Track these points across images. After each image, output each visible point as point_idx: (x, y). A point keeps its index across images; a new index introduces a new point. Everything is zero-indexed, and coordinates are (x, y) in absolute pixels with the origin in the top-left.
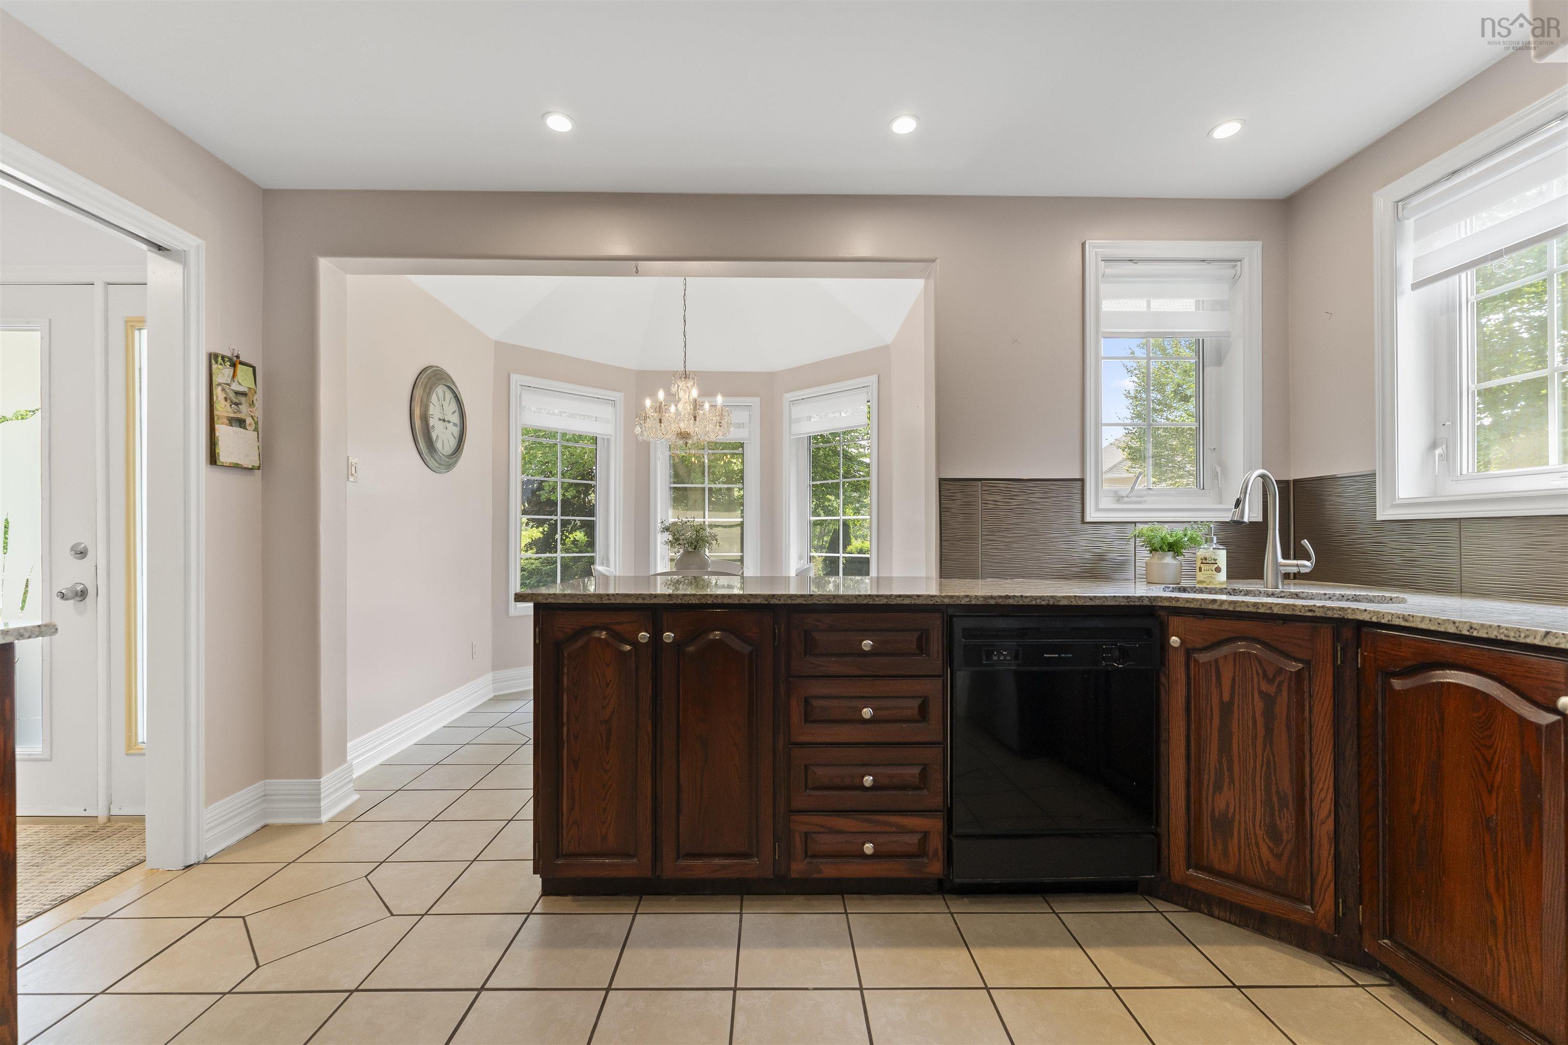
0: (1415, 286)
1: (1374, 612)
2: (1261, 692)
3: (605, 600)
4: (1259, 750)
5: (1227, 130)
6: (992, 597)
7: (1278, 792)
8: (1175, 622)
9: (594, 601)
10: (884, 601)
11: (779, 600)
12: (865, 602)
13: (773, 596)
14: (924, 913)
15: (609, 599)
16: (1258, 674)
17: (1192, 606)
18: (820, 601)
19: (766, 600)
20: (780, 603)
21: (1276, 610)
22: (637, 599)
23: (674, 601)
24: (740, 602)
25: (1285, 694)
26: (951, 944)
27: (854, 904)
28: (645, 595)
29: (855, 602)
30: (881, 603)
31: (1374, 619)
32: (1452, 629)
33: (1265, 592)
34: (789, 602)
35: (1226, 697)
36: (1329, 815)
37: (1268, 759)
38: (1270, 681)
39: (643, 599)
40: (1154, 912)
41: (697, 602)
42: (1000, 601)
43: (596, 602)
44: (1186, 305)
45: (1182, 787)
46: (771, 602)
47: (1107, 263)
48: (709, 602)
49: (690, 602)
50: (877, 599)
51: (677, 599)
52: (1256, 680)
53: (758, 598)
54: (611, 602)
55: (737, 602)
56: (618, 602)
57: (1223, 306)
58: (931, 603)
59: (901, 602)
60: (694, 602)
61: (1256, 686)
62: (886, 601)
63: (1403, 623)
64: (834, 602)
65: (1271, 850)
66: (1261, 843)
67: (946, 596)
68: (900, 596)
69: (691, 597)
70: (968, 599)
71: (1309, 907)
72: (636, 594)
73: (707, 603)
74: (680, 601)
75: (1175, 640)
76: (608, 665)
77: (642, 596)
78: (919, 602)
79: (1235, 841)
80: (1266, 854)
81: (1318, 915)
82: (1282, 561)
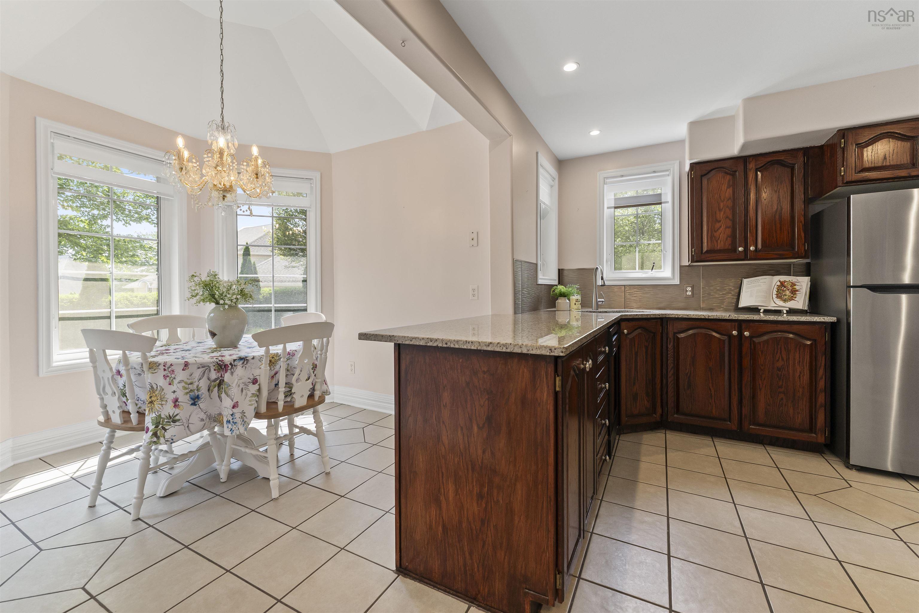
0: (608, 208)
2: (645, 346)
4: (644, 366)
5: (595, 133)
16: (644, 339)
35: (636, 350)
38: (647, 341)
40: (618, 441)
47: (540, 165)
57: (549, 195)
61: (644, 344)
65: (647, 400)
66: (645, 399)
71: (653, 416)
75: (626, 331)
79: (639, 401)
80: (646, 402)
81: (657, 416)
82: (598, 300)
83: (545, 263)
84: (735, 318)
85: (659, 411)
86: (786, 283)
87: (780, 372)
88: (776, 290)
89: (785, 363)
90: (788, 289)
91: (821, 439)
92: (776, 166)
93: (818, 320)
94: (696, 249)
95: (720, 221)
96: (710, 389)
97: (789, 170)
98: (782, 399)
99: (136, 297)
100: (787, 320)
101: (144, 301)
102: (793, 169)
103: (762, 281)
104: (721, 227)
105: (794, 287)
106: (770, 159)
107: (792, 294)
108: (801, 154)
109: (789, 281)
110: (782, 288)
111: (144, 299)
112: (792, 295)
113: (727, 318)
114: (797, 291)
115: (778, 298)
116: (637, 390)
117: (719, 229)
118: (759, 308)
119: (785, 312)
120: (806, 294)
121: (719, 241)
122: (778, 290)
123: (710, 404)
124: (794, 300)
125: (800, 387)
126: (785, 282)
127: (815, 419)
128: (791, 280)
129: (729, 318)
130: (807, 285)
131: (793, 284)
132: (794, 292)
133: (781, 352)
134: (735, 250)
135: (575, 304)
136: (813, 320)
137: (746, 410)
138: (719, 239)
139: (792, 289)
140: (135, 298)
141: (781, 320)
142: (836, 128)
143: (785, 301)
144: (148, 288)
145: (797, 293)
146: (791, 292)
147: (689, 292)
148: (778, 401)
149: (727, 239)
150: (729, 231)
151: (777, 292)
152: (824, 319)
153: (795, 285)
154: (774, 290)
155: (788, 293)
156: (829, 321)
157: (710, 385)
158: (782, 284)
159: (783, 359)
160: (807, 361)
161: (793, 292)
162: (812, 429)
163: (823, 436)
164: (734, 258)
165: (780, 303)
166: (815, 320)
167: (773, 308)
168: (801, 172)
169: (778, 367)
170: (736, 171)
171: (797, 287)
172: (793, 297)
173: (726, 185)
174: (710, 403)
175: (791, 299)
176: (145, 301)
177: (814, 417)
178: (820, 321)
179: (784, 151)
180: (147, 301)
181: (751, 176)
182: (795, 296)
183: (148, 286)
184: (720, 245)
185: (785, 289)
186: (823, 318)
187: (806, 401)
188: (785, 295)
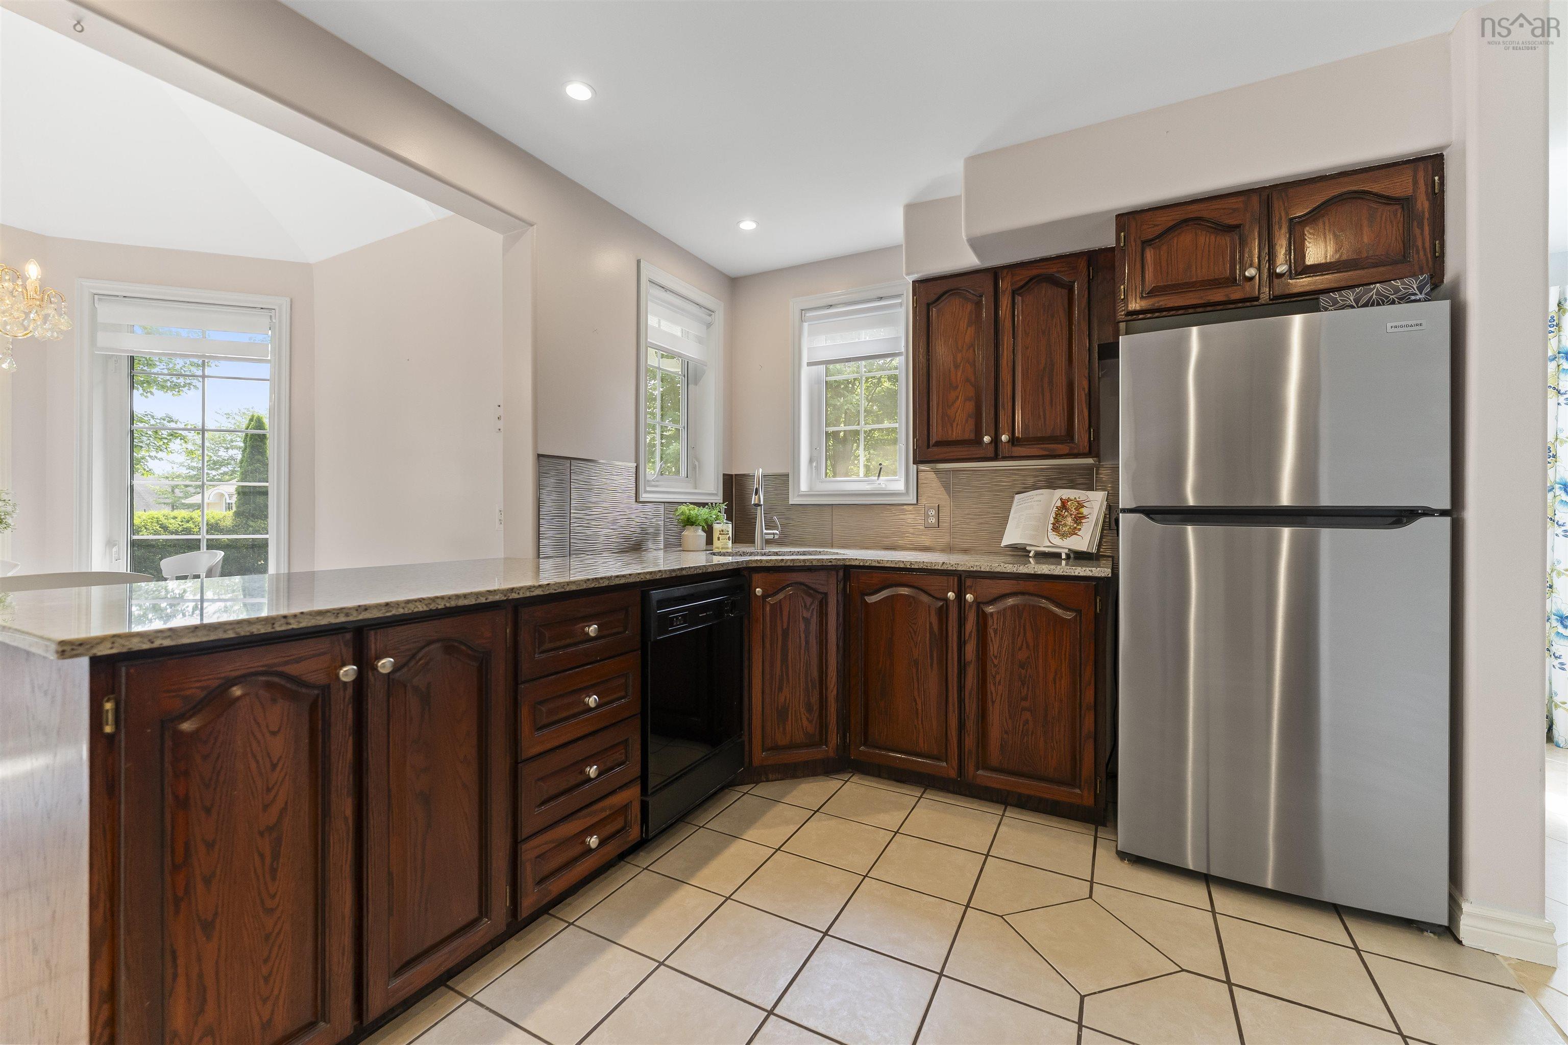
0: (809, 364)
1: (861, 559)
2: (803, 618)
3: (281, 626)
4: (802, 656)
5: (748, 225)
6: (674, 570)
7: (811, 680)
8: (756, 577)
9: (259, 630)
10: (606, 583)
11: (519, 593)
12: (593, 585)
13: (512, 590)
14: (628, 882)
15: (288, 624)
16: (802, 606)
17: (770, 565)
18: (555, 590)
19: (505, 596)
20: (518, 597)
21: (814, 563)
22: (337, 617)
23: (394, 612)
24: (477, 602)
25: (815, 617)
26: (675, 889)
27: (572, 910)
28: (350, 609)
29: (585, 586)
30: (604, 585)
31: (861, 564)
32: (902, 566)
33: (761, 552)
34: (528, 594)
35: (785, 626)
36: (835, 686)
37: (807, 661)
38: (808, 610)
39: (347, 615)
40: (743, 795)
41: (425, 608)
42: (678, 573)
43: (263, 631)
44: (677, 331)
45: (759, 695)
46: (510, 598)
47: (651, 284)
48: (440, 607)
49: (416, 610)
50: (601, 581)
51: (397, 608)
52: (801, 610)
53: (497, 595)
54: (290, 627)
55: (473, 602)
56: (303, 625)
57: (700, 340)
58: (638, 580)
59: (618, 583)
60: (421, 609)
61: (801, 614)
62: (608, 582)
63: (878, 565)
64: (567, 590)
65: (808, 719)
66: (803, 716)
67: (648, 573)
68: (617, 576)
69: (418, 604)
70: (660, 574)
71: (824, 747)
72: (334, 609)
73: (437, 609)
74: (401, 611)
75: (759, 591)
76: (274, 734)
77: (345, 611)
78: (631, 580)
79: (790, 721)
80: (805, 723)
81: (829, 749)
82: (765, 531)
83: (697, 463)
84: (951, 568)
85: (834, 739)
86: (1069, 503)
87: (1025, 670)
88: (1054, 516)
89: (1032, 652)
90: (1071, 515)
91: (1088, 800)
92: (1044, 284)
93: (1082, 574)
94: (919, 439)
95: (957, 387)
96: (915, 701)
97: (1065, 292)
98: (1027, 722)
99: (175, 518)
100: (1033, 572)
101: (188, 525)
102: (1071, 290)
103: (1037, 498)
104: (958, 397)
105: (1081, 510)
106: (1035, 272)
107: (1076, 523)
108: (1083, 263)
109: (1075, 498)
110: (1062, 511)
111: (188, 522)
112: (1075, 525)
113: (939, 568)
114: (1084, 517)
115: (1054, 531)
116: (785, 700)
117: (955, 402)
118: (1028, 548)
119: (1064, 556)
120: (1096, 524)
121: (955, 425)
122: (1057, 515)
123: (916, 728)
124: (1076, 534)
125: (1055, 699)
126: (1069, 500)
127: (1080, 761)
128: (1077, 498)
129: (942, 568)
130: (1101, 506)
131: (1080, 505)
132: (1079, 519)
133: (1025, 633)
134: (978, 441)
135: (719, 539)
136: (1073, 574)
137: (970, 742)
138: (954, 421)
139: (1078, 513)
140: (173, 521)
141: (1023, 572)
142: (1116, 210)
143: (1063, 536)
144: (226, 503)
145: (1083, 521)
146: (1074, 520)
147: (931, 518)
148: (1021, 726)
149: (967, 421)
150: (970, 406)
151: (1055, 518)
152: (1092, 571)
153: (1083, 506)
154: (1051, 516)
155: (1069, 521)
156: (1100, 575)
157: (916, 693)
158: (1064, 504)
159: (1028, 647)
160: (1066, 651)
161: (1077, 520)
162: (1073, 781)
163: (1092, 794)
164: (977, 456)
165: (1056, 540)
166: (1076, 574)
167: (1047, 550)
168: (1083, 296)
169: (1020, 662)
170: (981, 296)
171: (1084, 511)
172: (1075, 528)
173: (966, 321)
174: (915, 725)
175: (1073, 532)
176: (190, 525)
177: (1078, 757)
178: (1085, 575)
179: (1059, 257)
180: (193, 526)
181: (1005, 305)
182: (1079, 527)
183: (226, 500)
184: (956, 433)
185: (1066, 513)
186: (1090, 569)
187: (1065, 726)
188: (1065, 525)
